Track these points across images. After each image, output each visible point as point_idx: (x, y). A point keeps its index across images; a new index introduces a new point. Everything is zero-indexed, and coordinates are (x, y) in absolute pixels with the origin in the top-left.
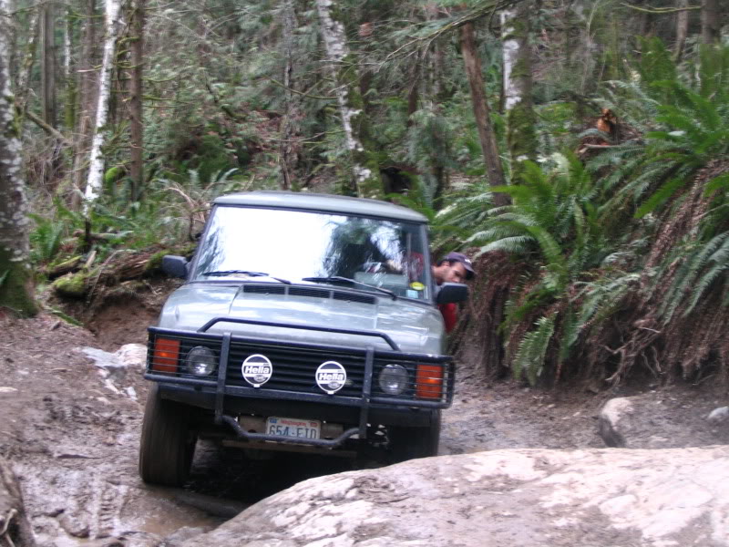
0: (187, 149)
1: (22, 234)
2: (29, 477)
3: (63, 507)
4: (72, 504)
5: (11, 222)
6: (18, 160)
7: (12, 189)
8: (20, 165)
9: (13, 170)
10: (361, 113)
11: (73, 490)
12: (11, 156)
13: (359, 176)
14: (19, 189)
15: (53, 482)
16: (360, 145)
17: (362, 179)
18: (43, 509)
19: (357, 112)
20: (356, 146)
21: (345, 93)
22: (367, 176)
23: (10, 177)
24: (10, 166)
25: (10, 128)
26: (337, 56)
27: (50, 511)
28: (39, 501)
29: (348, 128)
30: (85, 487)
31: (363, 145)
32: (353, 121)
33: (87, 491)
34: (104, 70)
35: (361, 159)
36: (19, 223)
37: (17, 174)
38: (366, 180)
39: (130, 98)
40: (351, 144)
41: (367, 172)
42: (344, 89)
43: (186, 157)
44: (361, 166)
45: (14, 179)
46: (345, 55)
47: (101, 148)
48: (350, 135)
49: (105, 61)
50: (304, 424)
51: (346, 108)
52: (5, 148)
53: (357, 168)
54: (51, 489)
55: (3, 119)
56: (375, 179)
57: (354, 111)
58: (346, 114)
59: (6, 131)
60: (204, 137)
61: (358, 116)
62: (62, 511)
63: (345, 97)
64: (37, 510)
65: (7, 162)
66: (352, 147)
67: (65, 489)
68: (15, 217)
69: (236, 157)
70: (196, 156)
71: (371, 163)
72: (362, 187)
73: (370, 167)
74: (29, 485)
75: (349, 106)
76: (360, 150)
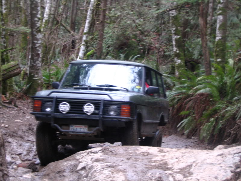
0: (123, 45)
1: (38, 69)
2: (13, 143)
3: (21, 153)
4: (25, 153)
5: (35, 64)
6: (40, 42)
7: (37, 52)
8: (40, 43)
9: (38, 45)
10: (180, 37)
11: (26, 149)
12: (38, 40)
13: (176, 62)
14: (39, 52)
15: (20, 145)
16: (178, 50)
17: (177, 64)
18: (15, 153)
19: (178, 37)
20: (176, 50)
21: (174, 29)
22: (179, 63)
23: (36, 48)
24: (37, 43)
25: (38, 29)
26: (173, 14)
27: (17, 153)
28: (14, 150)
29: (174, 43)
30: (30, 148)
31: (179, 50)
32: (177, 40)
33: (31, 149)
34: (89, 9)
35: (177, 56)
36: (38, 65)
37: (39, 47)
38: (179, 64)
39: (100, 22)
40: (175, 49)
41: (179, 61)
42: (174, 27)
43: (122, 48)
44: (177, 58)
45: (38, 48)
46: (176, 14)
47: (85, 41)
48: (174, 46)
49: (90, 6)
50: (82, 127)
51: (174, 35)
52: (36, 36)
53: (175, 59)
54: (20, 147)
55: (36, 26)
56: (182, 64)
57: (177, 36)
58: (174, 37)
59: (36, 30)
60: (130, 41)
61: (178, 39)
62: (21, 154)
63: (174, 31)
64: (13, 153)
65: (36, 42)
66: (175, 51)
67: (24, 148)
68: (37, 63)
69: (142, 51)
70: (126, 49)
71: (181, 57)
72: (177, 67)
73: (180, 59)
74: (13, 145)
75: (176, 34)
76: (178, 52)
